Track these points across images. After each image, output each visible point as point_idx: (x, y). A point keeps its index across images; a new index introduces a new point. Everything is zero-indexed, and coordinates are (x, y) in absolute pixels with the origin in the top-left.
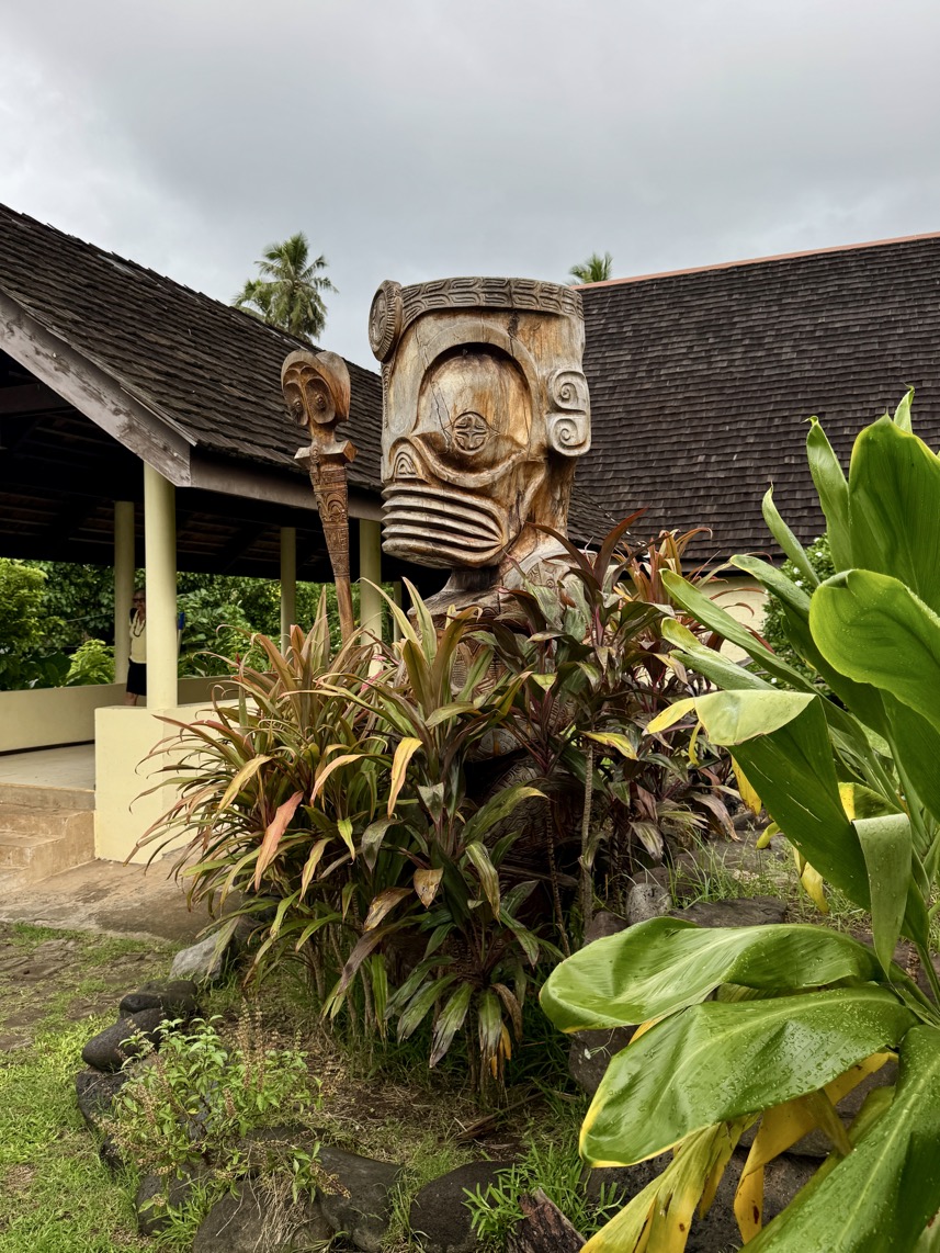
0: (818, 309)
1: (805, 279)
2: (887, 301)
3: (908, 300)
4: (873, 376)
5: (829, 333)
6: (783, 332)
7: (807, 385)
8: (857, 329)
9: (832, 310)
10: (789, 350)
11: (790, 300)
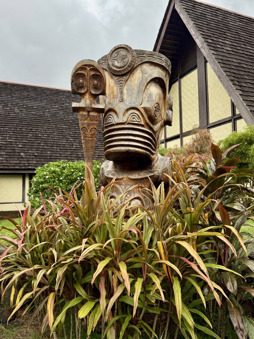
0: (23, 100)
1: (17, 90)
2: (42, 102)
3: (48, 103)
4: (43, 121)
5: (28, 107)
6: (14, 104)
7: (25, 120)
8: (36, 108)
9: (27, 101)
10: (17, 109)
11: (14, 95)
